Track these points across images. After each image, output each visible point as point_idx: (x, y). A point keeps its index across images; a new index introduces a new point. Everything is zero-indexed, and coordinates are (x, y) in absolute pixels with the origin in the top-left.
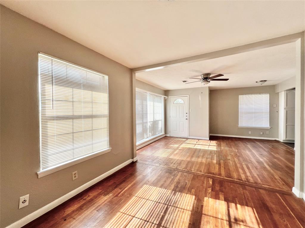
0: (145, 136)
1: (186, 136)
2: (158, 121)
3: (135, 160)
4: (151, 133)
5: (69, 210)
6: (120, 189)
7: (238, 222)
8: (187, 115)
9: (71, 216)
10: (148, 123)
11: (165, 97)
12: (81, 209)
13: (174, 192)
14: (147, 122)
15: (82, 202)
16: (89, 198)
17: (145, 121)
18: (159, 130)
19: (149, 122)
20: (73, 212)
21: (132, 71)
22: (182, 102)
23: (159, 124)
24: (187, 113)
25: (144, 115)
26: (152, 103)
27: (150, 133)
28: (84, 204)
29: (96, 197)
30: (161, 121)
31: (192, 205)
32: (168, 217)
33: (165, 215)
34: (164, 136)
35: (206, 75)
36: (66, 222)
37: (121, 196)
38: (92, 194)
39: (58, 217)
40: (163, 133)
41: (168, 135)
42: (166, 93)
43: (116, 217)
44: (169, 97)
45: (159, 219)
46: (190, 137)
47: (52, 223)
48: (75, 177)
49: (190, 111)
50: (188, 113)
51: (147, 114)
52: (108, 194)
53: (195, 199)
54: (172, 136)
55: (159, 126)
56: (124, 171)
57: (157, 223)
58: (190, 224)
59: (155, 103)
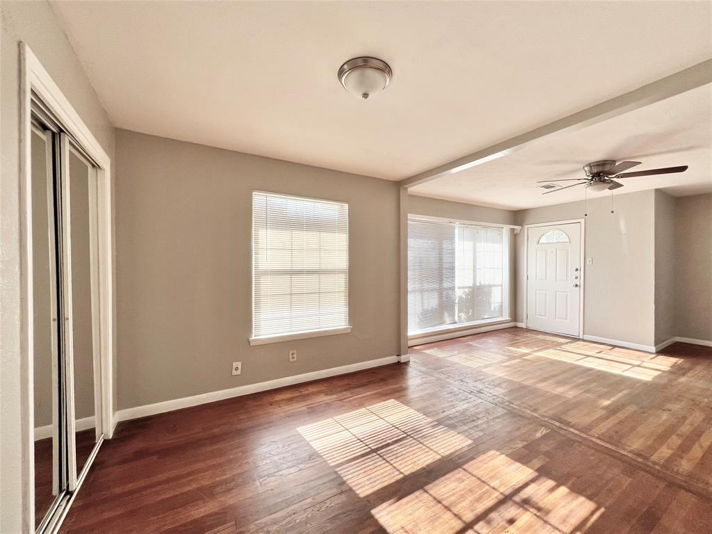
0: (447, 319)
1: (575, 333)
2: (490, 286)
3: (403, 359)
4: (467, 313)
5: (279, 397)
6: (352, 393)
7: (526, 506)
8: (577, 273)
9: (278, 403)
10: (456, 289)
11: (513, 230)
12: (291, 400)
13: (436, 423)
14: (453, 289)
15: (296, 394)
16: (306, 392)
17: (445, 285)
18: (493, 309)
19: (459, 288)
20: (283, 400)
21: (400, 185)
22: (564, 238)
23: (492, 295)
24: (577, 270)
25: (445, 272)
26: (469, 245)
27: (463, 315)
28: (297, 397)
29: (314, 394)
30: (500, 288)
31: (452, 450)
32: (396, 449)
33: (392, 445)
34: (512, 324)
35: (597, 165)
36: (271, 407)
37: (346, 402)
38: (311, 389)
39: (266, 400)
40: (506, 316)
41: (520, 325)
42: (517, 217)
43: (325, 421)
44: (526, 227)
45: (380, 445)
46: (587, 337)
47: (259, 403)
48: (293, 358)
49: (587, 262)
50: (582, 270)
51: (452, 269)
52: (331, 394)
53: (469, 445)
54: (532, 327)
55: (492, 299)
56: (374, 373)
57: (373, 448)
58: (424, 468)
59: (478, 245)
